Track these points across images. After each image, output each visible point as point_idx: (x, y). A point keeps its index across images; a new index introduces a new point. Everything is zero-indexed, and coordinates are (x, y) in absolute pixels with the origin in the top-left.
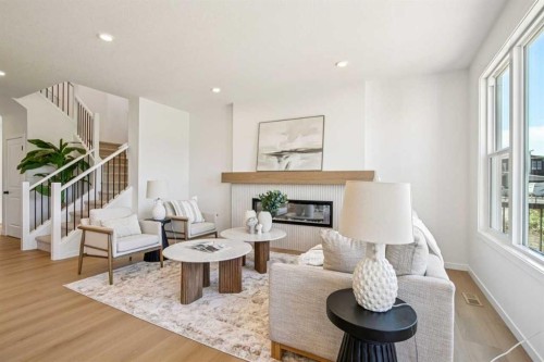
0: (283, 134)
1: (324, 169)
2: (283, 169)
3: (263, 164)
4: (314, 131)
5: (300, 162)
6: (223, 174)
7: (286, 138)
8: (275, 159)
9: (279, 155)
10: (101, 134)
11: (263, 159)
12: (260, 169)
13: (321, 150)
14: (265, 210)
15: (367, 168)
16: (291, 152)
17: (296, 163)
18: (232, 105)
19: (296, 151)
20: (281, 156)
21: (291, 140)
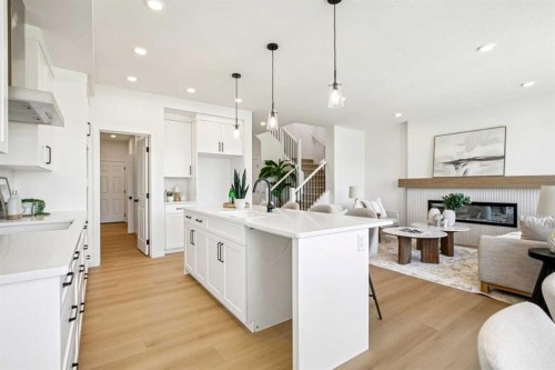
0: (460, 145)
1: (507, 175)
2: (461, 175)
3: (440, 171)
4: (495, 141)
5: (480, 169)
6: (400, 180)
7: (463, 148)
8: (452, 167)
9: (456, 163)
10: (302, 154)
11: (439, 167)
12: (436, 175)
13: (503, 157)
14: (449, 208)
16: (469, 160)
17: (474, 170)
18: (406, 123)
19: (474, 159)
20: (458, 164)
21: (468, 150)
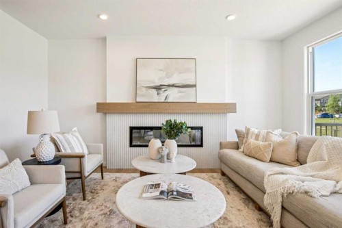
0: (161, 70)
1: (199, 101)
2: (163, 100)
3: (142, 96)
4: (189, 70)
5: (178, 95)
6: (98, 104)
7: (164, 74)
8: (154, 91)
9: (158, 88)
11: (142, 91)
12: (139, 100)
13: (195, 86)
15: (228, 100)
16: (169, 86)
17: (174, 95)
19: (173, 86)
20: (160, 89)
21: (168, 76)
